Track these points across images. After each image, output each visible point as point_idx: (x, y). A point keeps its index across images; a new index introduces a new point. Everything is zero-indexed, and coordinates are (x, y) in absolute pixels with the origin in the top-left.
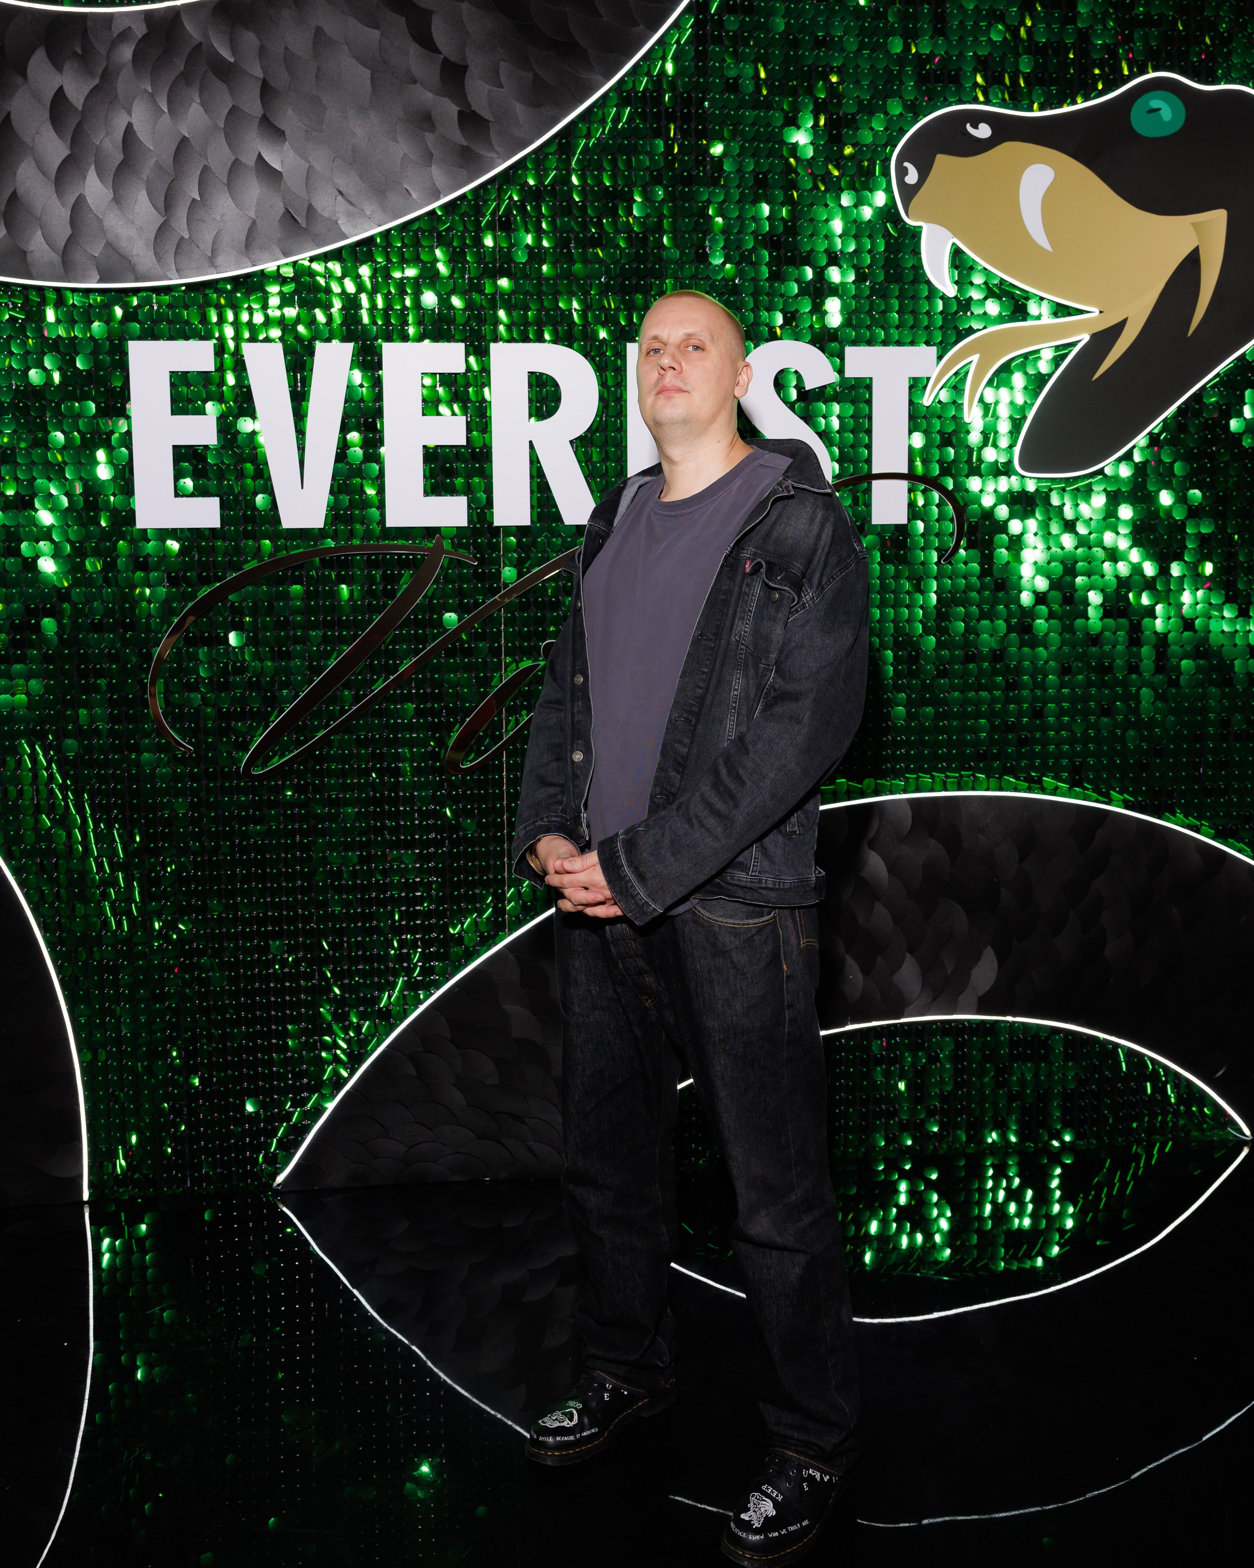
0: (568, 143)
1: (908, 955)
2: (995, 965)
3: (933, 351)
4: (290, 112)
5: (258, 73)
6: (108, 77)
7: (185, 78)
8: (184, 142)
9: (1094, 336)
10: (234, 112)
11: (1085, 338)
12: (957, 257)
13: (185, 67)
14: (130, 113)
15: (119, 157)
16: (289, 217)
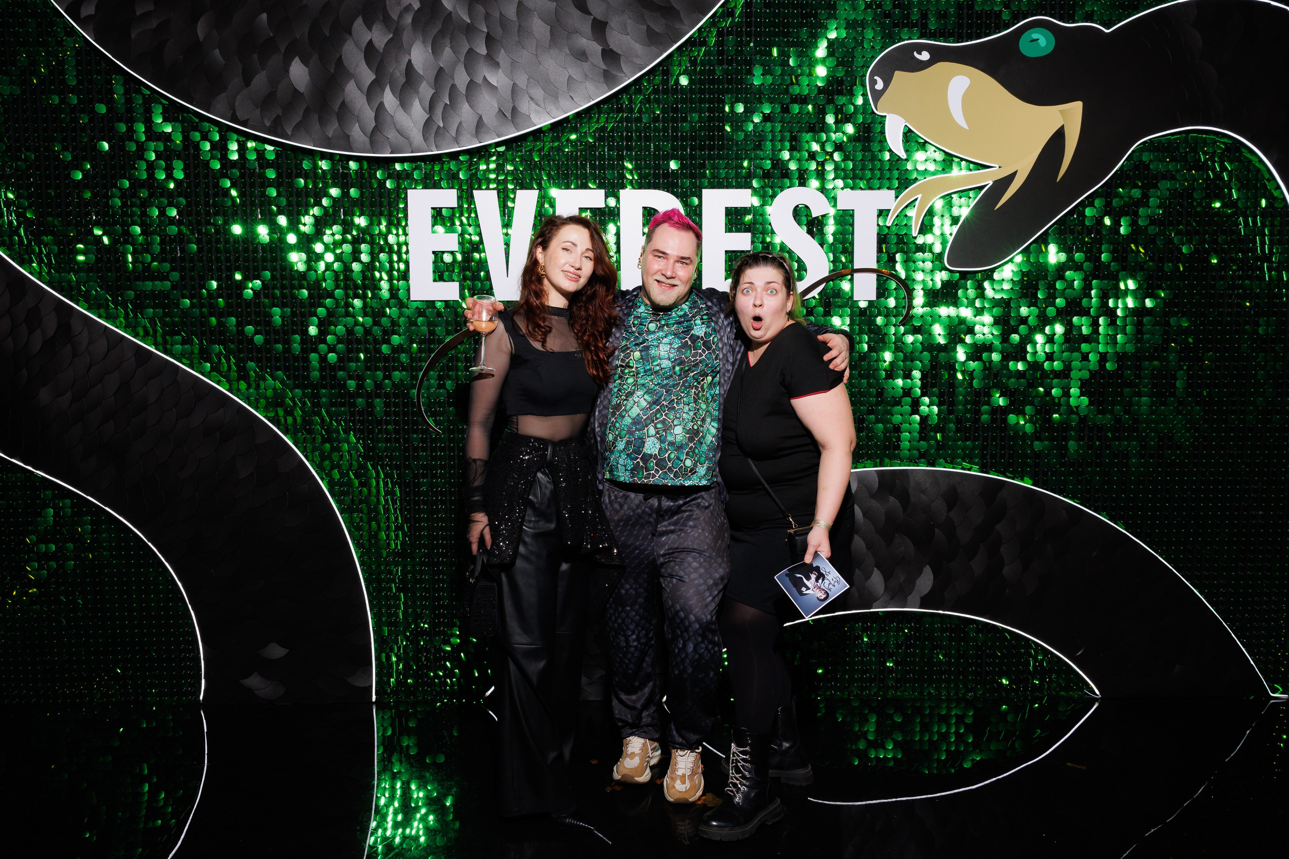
0: (668, 70)
1: (875, 569)
2: (932, 577)
3: (893, 192)
4: (502, 51)
5: (486, 30)
6: (397, 33)
7: (442, 33)
8: (441, 71)
9: (995, 182)
10: (471, 52)
11: (991, 183)
12: (908, 136)
13: (442, 26)
14: (410, 55)
15: (403, 80)
16: (501, 112)
